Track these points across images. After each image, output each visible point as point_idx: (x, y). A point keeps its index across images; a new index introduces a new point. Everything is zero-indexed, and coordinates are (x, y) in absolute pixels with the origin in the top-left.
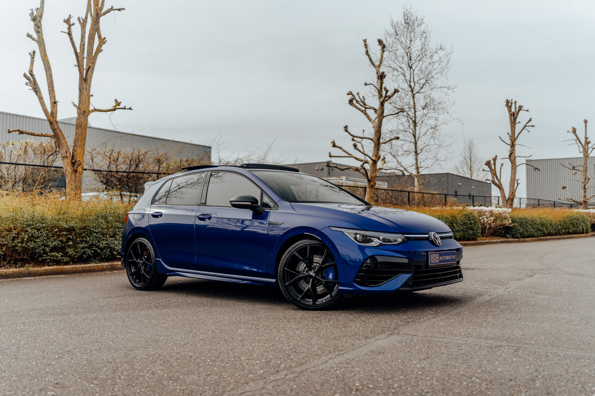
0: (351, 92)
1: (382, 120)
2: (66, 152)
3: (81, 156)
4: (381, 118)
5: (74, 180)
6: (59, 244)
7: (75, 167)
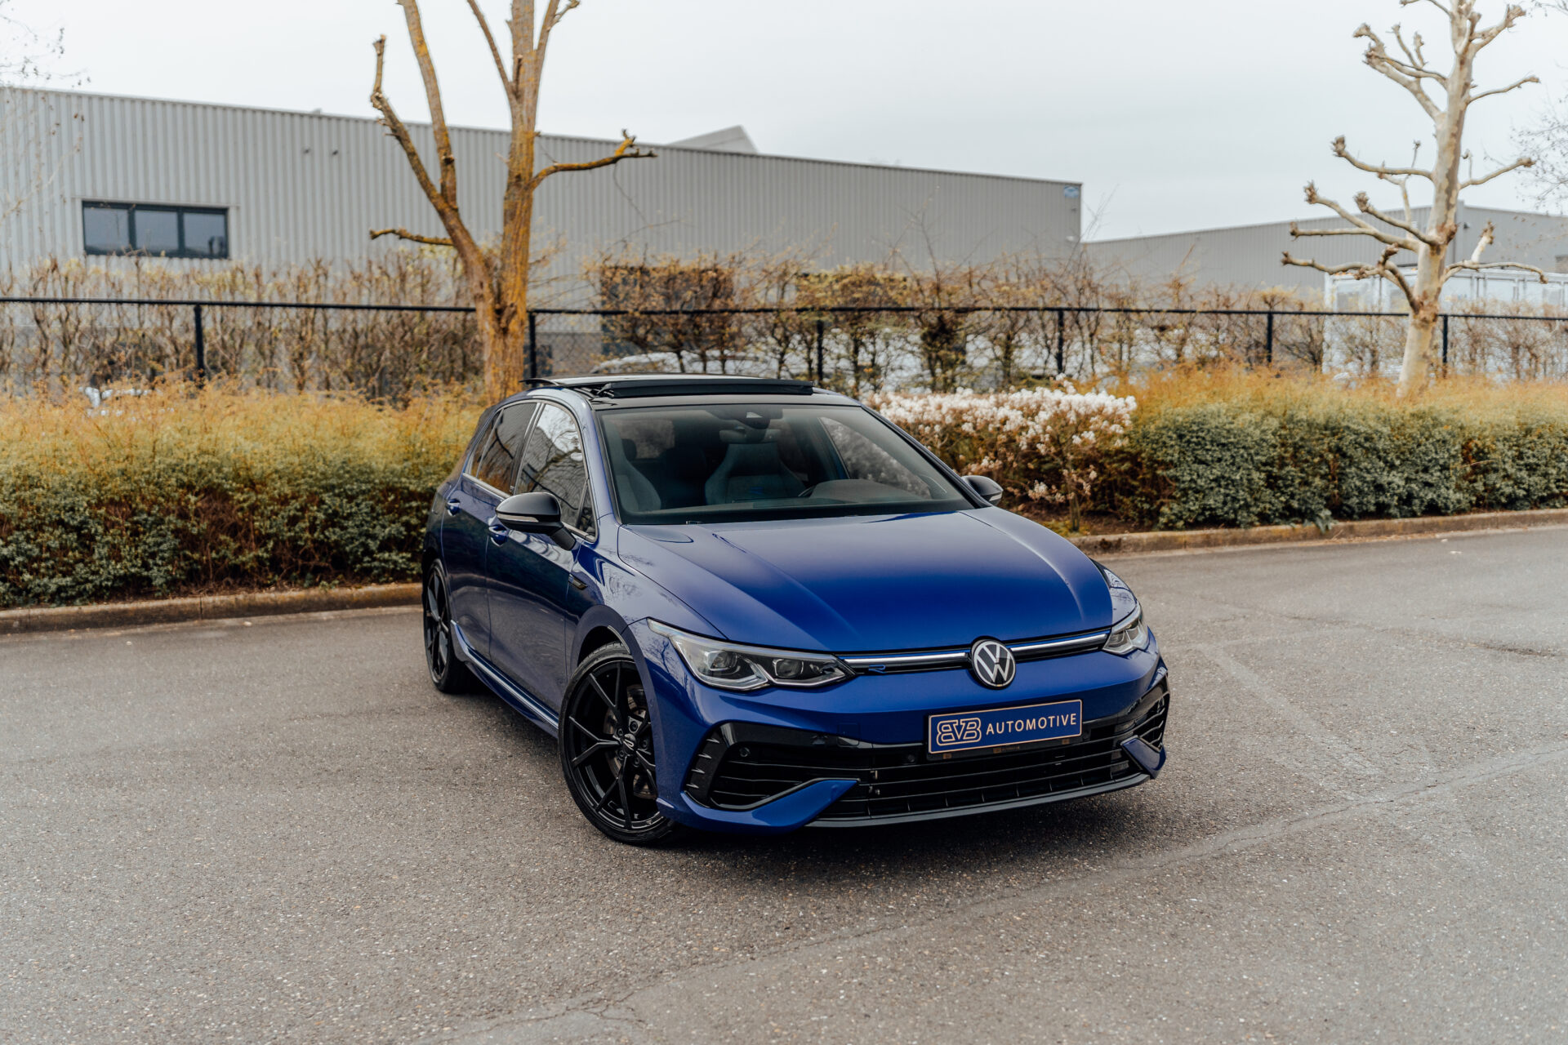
0: (1367, 28)
1: (1462, 114)
2: (481, 285)
3: (516, 292)
4: (1461, 105)
5: (500, 354)
6: (401, 533)
7: (503, 320)
